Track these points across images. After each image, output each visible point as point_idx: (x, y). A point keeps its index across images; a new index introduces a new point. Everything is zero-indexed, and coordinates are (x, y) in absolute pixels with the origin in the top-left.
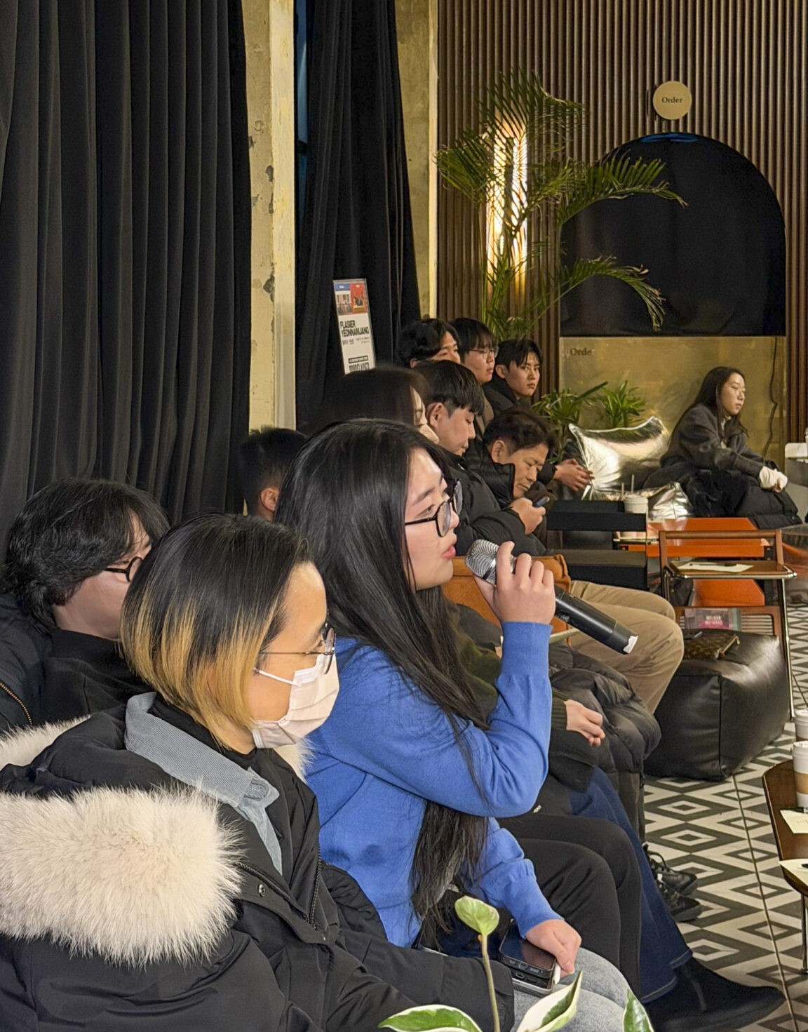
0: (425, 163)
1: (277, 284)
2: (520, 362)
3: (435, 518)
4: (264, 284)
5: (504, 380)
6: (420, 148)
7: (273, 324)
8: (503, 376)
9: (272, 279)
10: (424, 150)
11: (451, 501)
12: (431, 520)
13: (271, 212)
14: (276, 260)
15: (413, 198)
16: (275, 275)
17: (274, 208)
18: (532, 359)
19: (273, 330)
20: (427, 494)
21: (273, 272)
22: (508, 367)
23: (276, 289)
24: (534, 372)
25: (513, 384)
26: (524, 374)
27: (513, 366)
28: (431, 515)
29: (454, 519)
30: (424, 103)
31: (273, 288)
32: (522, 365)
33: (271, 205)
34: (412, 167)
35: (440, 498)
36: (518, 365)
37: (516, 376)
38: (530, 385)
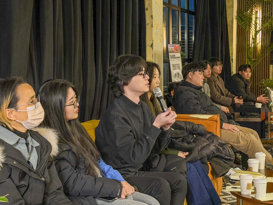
0: (232, 18)
1: (154, 45)
2: (245, 70)
3: (74, 104)
4: (150, 45)
5: (241, 75)
6: (231, 14)
7: (153, 56)
8: (241, 74)
9: (152, 44)
10: (232, 15)
11: (77, 100)
12: (73, 105)
13: (152, 27)
14: (153, 39)
15: (228, 28)
16: (153, 43)
17: (153, 26)
18: (248, 69)
19: (153, 57)
20: (72, 98)
21: (153, 42)
22: (242, 72)
23: (154, 47)
24: (249, 73)
25: (243, 76)
26: (246, 74)
27: (243, 71)
28: (73, 104)
29: (78, 104)
30: (232, 2)
31: (153, 47)
32: (245, 71)
33: (152, 25)
34: (228, 20)
35: (74, 99)
36: (244, 71)
37: (244, 74)
38: (248, 77)
